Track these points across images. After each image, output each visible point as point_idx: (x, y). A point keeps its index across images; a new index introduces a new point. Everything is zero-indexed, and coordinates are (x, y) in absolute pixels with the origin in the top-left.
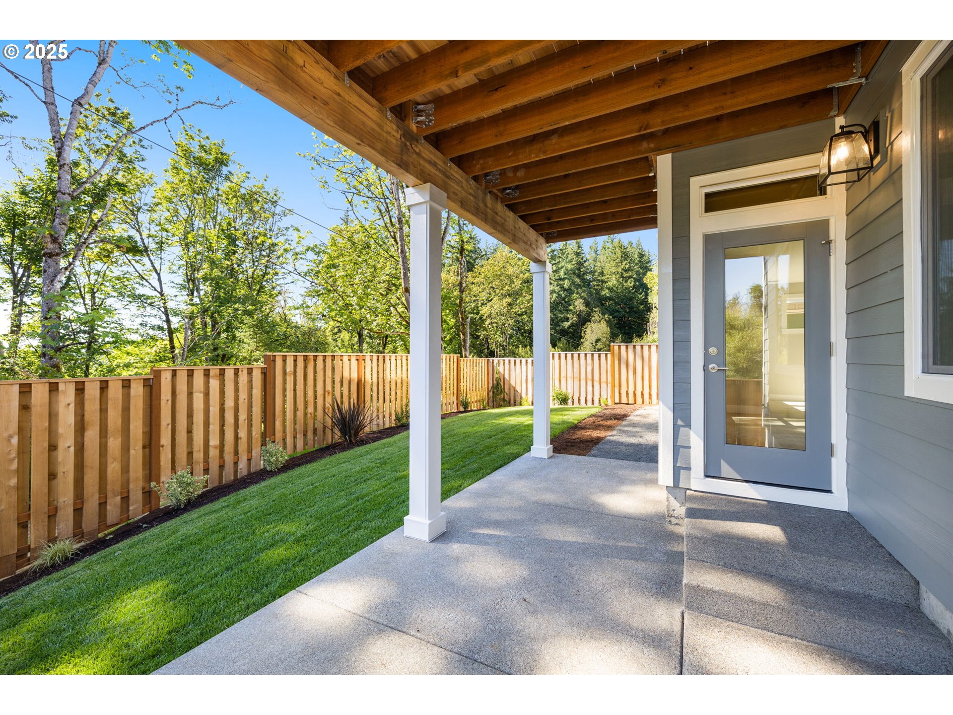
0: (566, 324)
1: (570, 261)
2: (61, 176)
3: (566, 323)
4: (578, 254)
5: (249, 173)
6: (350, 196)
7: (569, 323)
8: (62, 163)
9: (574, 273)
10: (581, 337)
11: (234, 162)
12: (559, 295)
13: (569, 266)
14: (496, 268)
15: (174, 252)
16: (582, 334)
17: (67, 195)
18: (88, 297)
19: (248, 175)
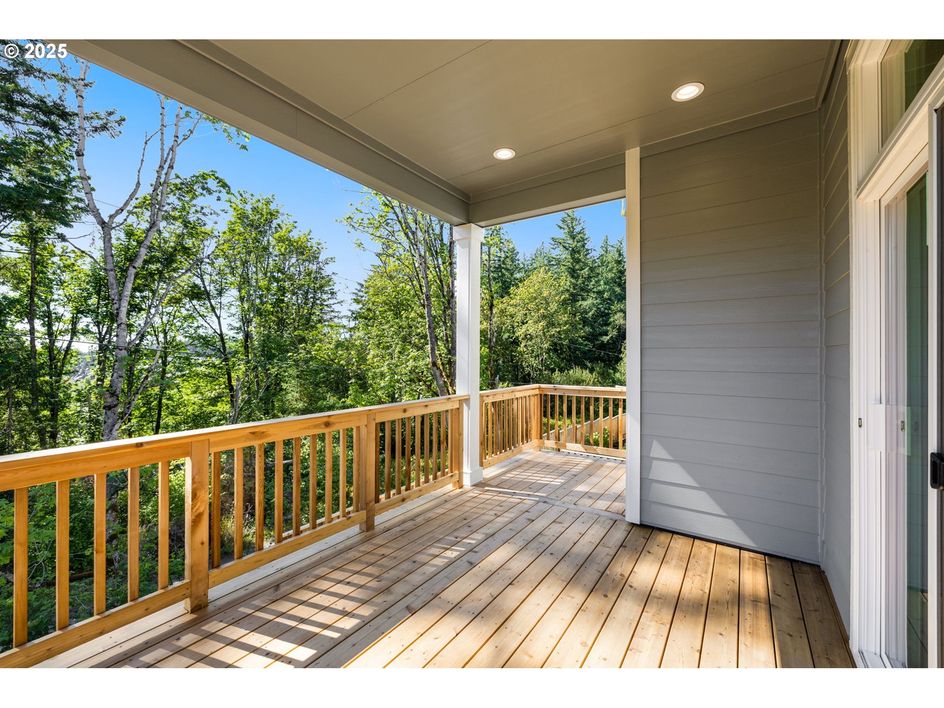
0: (606, 339)
1: (611, 270)
2: (119, 333)
3: (605, 337)
4: (619, 262)
5: (296, 222)
6: (383, 259)
7: (608, 338)
8: (119, 323)
9: (615, 282)
10: (621, 352)
11: (283, 214)
12: (598, 308)
13: (610, 275)
14: (531, 290)
15: (232, 294)
16: (622, 350)
17: (123, 350)
18: (161, 336)
19: (295, 225)
